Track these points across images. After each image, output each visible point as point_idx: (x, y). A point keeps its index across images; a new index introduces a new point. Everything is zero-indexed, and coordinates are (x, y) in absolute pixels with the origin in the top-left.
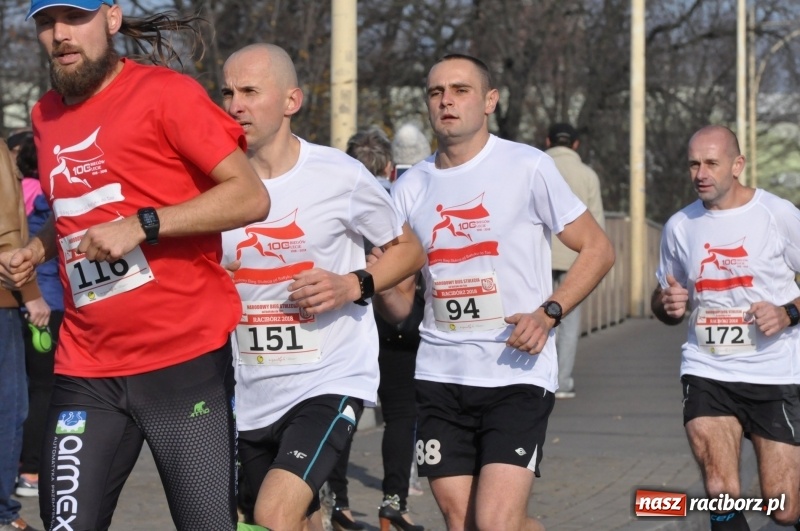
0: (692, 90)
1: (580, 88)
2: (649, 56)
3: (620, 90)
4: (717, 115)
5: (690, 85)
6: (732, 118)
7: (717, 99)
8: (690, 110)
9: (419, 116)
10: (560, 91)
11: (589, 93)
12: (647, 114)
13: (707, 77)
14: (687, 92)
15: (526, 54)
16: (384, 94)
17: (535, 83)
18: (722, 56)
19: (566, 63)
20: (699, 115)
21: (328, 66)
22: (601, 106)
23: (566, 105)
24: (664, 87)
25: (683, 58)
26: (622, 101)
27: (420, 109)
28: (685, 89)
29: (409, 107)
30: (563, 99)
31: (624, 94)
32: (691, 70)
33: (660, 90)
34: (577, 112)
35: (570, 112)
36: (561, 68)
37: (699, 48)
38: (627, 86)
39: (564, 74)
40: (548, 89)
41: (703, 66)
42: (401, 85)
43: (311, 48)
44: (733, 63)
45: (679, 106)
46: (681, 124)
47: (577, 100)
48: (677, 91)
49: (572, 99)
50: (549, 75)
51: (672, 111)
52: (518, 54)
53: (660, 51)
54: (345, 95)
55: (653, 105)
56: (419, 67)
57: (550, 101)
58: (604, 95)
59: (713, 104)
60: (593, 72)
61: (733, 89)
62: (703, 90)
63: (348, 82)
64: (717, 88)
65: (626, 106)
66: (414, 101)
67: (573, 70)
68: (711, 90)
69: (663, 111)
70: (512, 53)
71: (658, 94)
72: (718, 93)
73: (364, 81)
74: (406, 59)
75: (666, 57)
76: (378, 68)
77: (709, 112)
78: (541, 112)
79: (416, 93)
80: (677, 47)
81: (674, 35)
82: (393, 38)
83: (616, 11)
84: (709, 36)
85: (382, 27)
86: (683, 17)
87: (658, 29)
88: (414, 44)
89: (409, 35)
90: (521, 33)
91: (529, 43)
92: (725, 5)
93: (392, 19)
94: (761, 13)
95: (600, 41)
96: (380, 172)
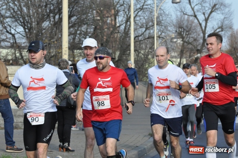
0: (144, 51)
1: (118, 50)
2: (135, 42)
3: (127, 51)
4: (150, 57)
5: (144, 50)
6: (153, 57)
7: (150, 53)
9: (81, 56)
10: (114, 51)
11: (121, 51)
12: (134, 56)
13: (147, 48)
14: (143, 51)
15: (106, 42)
16: (73, 52)
18: (151, 43)
19: (115, 44)
20: (145, 56)
21: (61, 46)
22: (124, 55)
23: (115, 54)
24: (138, 50)
25: (142, 43)
26: (128, 53)
27: (82, 55)
28: (143, 50)
29: (79, 55)
31: (128, 51)
32: (144, 46)
33: (137, 51)
34: (118, 55)
35: (116, 56)
36: (114, 45)
37: (146, 41)
38: (130, 50)
39: (115, 47)
41: (147, 45)
42: (77, 50)
43: (57, 41)
44: (154, 44)
45: (141, 54)
47: (118, 53)
48: (141, 51)
49: (117, 53)
50: (111, 47)
51: (140, 56)
52: (104, 42)
53: (137, 42)
54: (65, 51)
55: (135, 54)
58: (124, 52)
59: (149, 54)
60: (121, 46)
62: (147, 51)
63: (66, 48)
64: (150, 50)
65: (129, 54)
66: (80, 53)
67: (117, 46)
68: (148, 51)
69: (138, 56)
70: (103, 42)
71: (137, 52)
72: (150, 52)
73: (69, 48)
74: (78, 43)
75: (138, 43)
76: (71, 46)
77: (148, 56)
79: (81, 51)
80: (141, 41)
81: (140, 38)
82: (75, 38)
83: (127, 33)
84: (148, 38)
85: (72, 36)
86: (143, 34)
87: (137, 37)
88: (80, 40)
89: (79, 37)
90: (105, 37)
91: (107, 40)
92: (152, 31)
93: (75, 34)
94: (160, 33)
95: (123, 39)
96: (66, 68)
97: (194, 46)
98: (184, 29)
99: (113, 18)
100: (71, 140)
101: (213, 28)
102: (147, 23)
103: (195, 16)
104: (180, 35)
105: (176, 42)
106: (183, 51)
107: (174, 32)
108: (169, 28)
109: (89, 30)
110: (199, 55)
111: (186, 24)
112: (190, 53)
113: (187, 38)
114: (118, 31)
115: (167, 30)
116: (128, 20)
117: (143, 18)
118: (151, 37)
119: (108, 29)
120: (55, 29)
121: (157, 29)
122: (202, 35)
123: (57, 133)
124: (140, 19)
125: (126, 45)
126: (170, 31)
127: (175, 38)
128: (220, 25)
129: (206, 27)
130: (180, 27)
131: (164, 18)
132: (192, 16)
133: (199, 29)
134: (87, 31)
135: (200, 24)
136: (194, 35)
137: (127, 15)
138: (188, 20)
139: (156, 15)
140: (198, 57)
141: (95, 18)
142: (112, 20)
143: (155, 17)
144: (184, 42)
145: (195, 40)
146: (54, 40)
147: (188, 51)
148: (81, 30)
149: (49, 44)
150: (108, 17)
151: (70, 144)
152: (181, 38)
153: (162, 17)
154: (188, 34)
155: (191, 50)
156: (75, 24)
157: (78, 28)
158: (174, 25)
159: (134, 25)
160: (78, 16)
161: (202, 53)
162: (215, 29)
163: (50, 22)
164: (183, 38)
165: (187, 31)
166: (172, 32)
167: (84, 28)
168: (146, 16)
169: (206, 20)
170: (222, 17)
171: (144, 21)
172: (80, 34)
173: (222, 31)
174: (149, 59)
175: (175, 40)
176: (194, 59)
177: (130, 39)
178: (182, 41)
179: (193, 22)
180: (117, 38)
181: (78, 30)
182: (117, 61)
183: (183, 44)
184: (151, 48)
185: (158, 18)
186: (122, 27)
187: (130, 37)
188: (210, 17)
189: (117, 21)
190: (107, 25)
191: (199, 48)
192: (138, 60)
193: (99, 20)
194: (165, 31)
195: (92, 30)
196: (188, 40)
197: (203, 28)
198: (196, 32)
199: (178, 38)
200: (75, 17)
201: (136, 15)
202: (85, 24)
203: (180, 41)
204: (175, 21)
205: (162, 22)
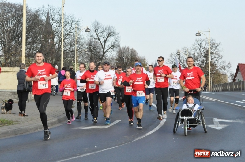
2: (64, 54)
4: (73, 62)
6: (75, 62)
8: (69, 61)
11: (56, 59)
13: (71, 57)
14: (69, 59)
16: (29, 59)
17: (49, 57)
18: (74, 54)
21: (22, 55)
24: (66, 58)
25: (68, 54)
30: (52, 59)
34: (54, 61)
37: (70, 53)
38: (61, 58)
39: (53, 56)
40: (50, 58)
41: (71, 55)
42: (31, 57)
43: (20, 52)
44: (75, 55)
46: (68, 63)
49: (54, 59)
50: (51, 55)
54: (24, 58)
56: (33, 55)
57: (51, 60)
58: (58, 59)
60: (56, 56)
61: (75, 58)
62: (71, 59)
65: (61, 60)
69: (66, 62)
70: (46, 53)
72: (73, 59)
73: (26, 57)
75: (66, 54)
76: (28, 55)
78: (50, 61)
79: (33, 58)
80: (67, 53)
81: (67, 51)
82: (30, 51)
83: (59, 48)
84: (72, 51)
85: (29, 50)
86: (68, 49)
87: (65, 50)
88: (33, 52)
89: (32, 51)
90: (47, 51)
91: (48, 52)
92: (74, 48)
93: (30, 48)
94: (78, 49)
95: (57, 52)
96: (24, 69)
97: (98, 56)
98: (92, 47)
99: (52, 39)
100: (26, 109)
101: (109, 46)
102: (71, 43)
103: (99, 39)
104: (90, 50)
105: (88, 54)
106: (92, 59)
107: (86, 48)
108: (84, 46)
109: (38, 47)
110: (101, 61)
111: (93, 44)
112: (96, 60)
113: (94, 51)
114: (55, 47)
115: (83, 47)
116: (60, 41)
117: (69, 40)
118: (74, 51)
119: (49, 46)
120: (19, 45)
121: (77, 46)
122: (102, 50)
123: (18, 105)
124: (67, 40)
125: (59, 55)
126: (84, 47)
127: (87, 52)
128: (113, 44)
129: (104, 46)
130: (90, 45)
131: (81, 40)
132: (97, 39)
133: (100, 46)
134: (37, 47)
135: (102, 44)
136: (98, 50)
137: (60, 38)
138: (94, 42)
139: (76, 38)
140: (100, 62)
141: (42, 39)
142: (51, 41)
143: (76, 39)
144: (92, 54)
145: (99, 53)
146: (18, 52)
147: (94, 59)
148: (33, 46)
149: (15, 54)
150: (49, 39)
151: (26, 112)
152: (90, 51)
153: (80, 40)
154: (95, 49)
155: (96, 58)
156: (30, 43)
157: (32, 45)
158: (86, 44)
159: (64, 44)
160: (32, 38)
161: (102, 61)
162: (110, 47)
163: (16, 42)
164: (91, 51)
165: (94, 48)
166: (85, 48)
167: (35, 45)
168: (71, 39)
169: (105, 41)
170: (114, 40)
171: (70, 42)
172: (33, 49)
173: (114, 48)
174: (72, 63)
175: (87, 53)
176: (98, 63)
177: (61, 52)
178: (91, 53)
179: (97, 43)
180: (54, 51)
181: (32, 46)
182: (54, 64)
183: (92, 55)
184: (73, 57)
185: (77, 40)
186: (57, 45)
187: (61, 50)
188: (107, 40)
189: (54, 41)
190: (48, 44)
191: (101, 57)
192: (66, 64)
193: (43, 41)
194: (81, 47)
195: (40, 46)
196: (94, 53)
197: (103, 46)
198: (99, 48)
199: (89, 52)
200: (30, 39)
201: (65, 38)
202: (36, 43)
203: (89, 53)
204: (87, 42)
205: (80, 42)
